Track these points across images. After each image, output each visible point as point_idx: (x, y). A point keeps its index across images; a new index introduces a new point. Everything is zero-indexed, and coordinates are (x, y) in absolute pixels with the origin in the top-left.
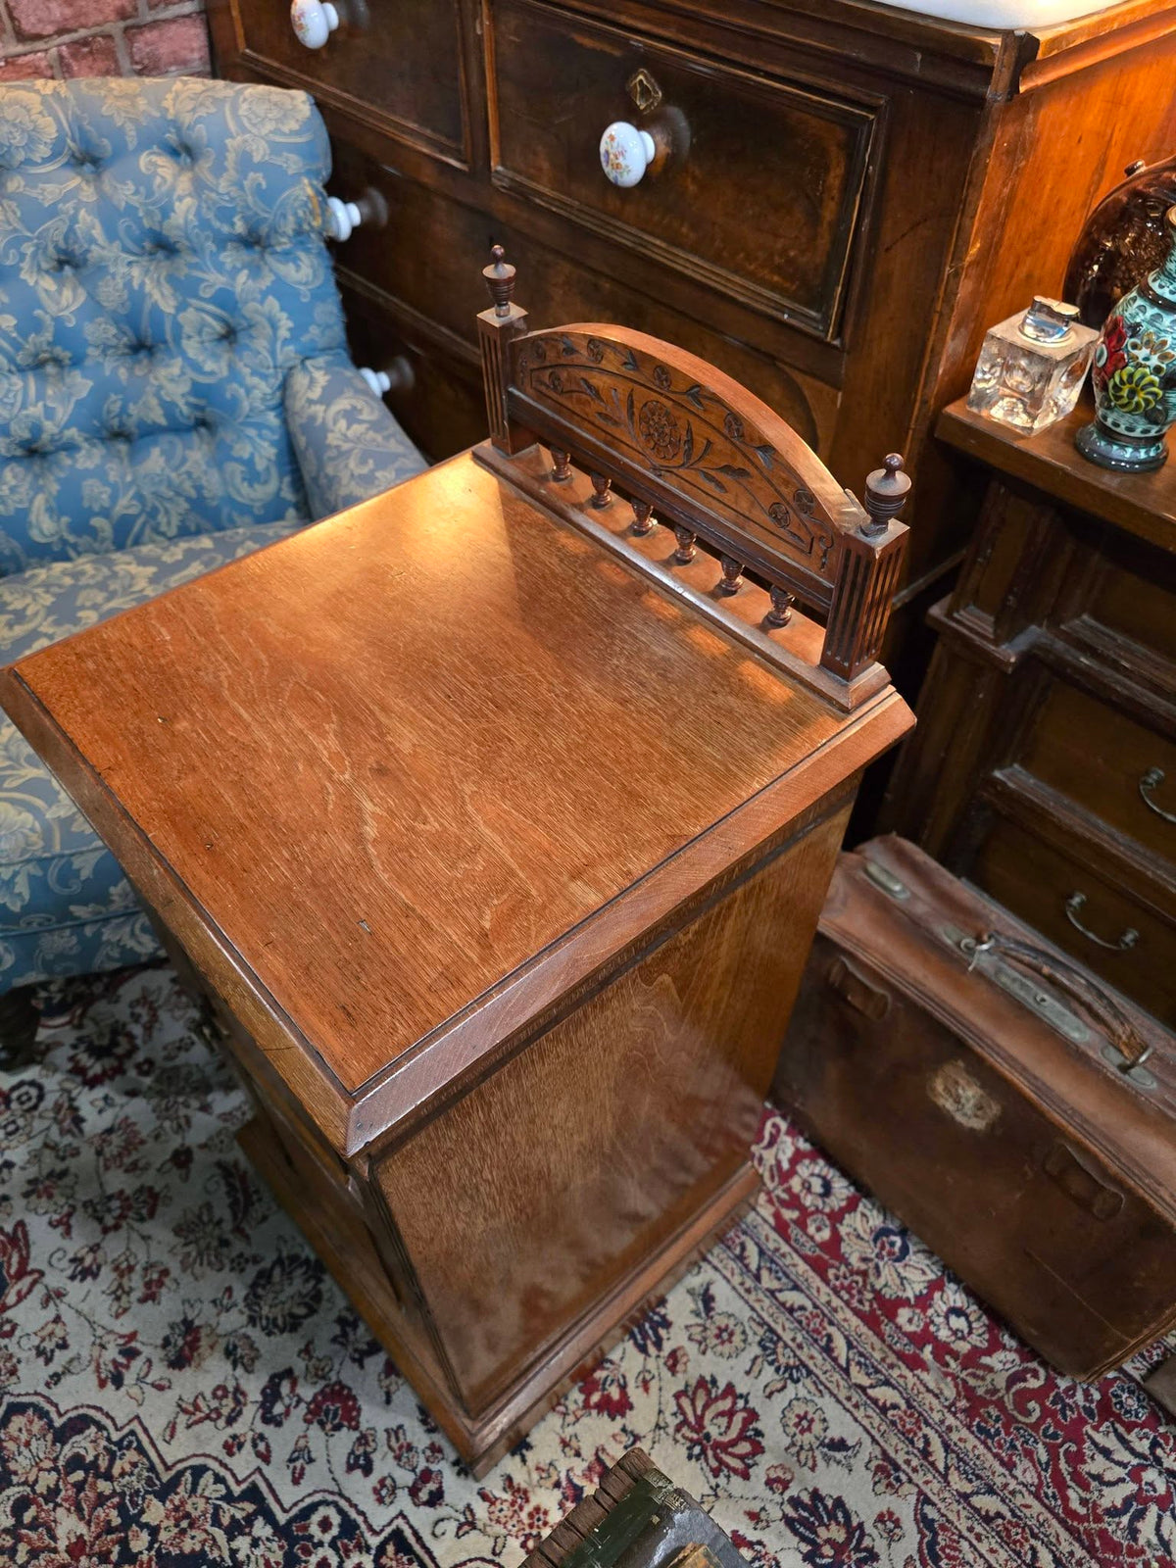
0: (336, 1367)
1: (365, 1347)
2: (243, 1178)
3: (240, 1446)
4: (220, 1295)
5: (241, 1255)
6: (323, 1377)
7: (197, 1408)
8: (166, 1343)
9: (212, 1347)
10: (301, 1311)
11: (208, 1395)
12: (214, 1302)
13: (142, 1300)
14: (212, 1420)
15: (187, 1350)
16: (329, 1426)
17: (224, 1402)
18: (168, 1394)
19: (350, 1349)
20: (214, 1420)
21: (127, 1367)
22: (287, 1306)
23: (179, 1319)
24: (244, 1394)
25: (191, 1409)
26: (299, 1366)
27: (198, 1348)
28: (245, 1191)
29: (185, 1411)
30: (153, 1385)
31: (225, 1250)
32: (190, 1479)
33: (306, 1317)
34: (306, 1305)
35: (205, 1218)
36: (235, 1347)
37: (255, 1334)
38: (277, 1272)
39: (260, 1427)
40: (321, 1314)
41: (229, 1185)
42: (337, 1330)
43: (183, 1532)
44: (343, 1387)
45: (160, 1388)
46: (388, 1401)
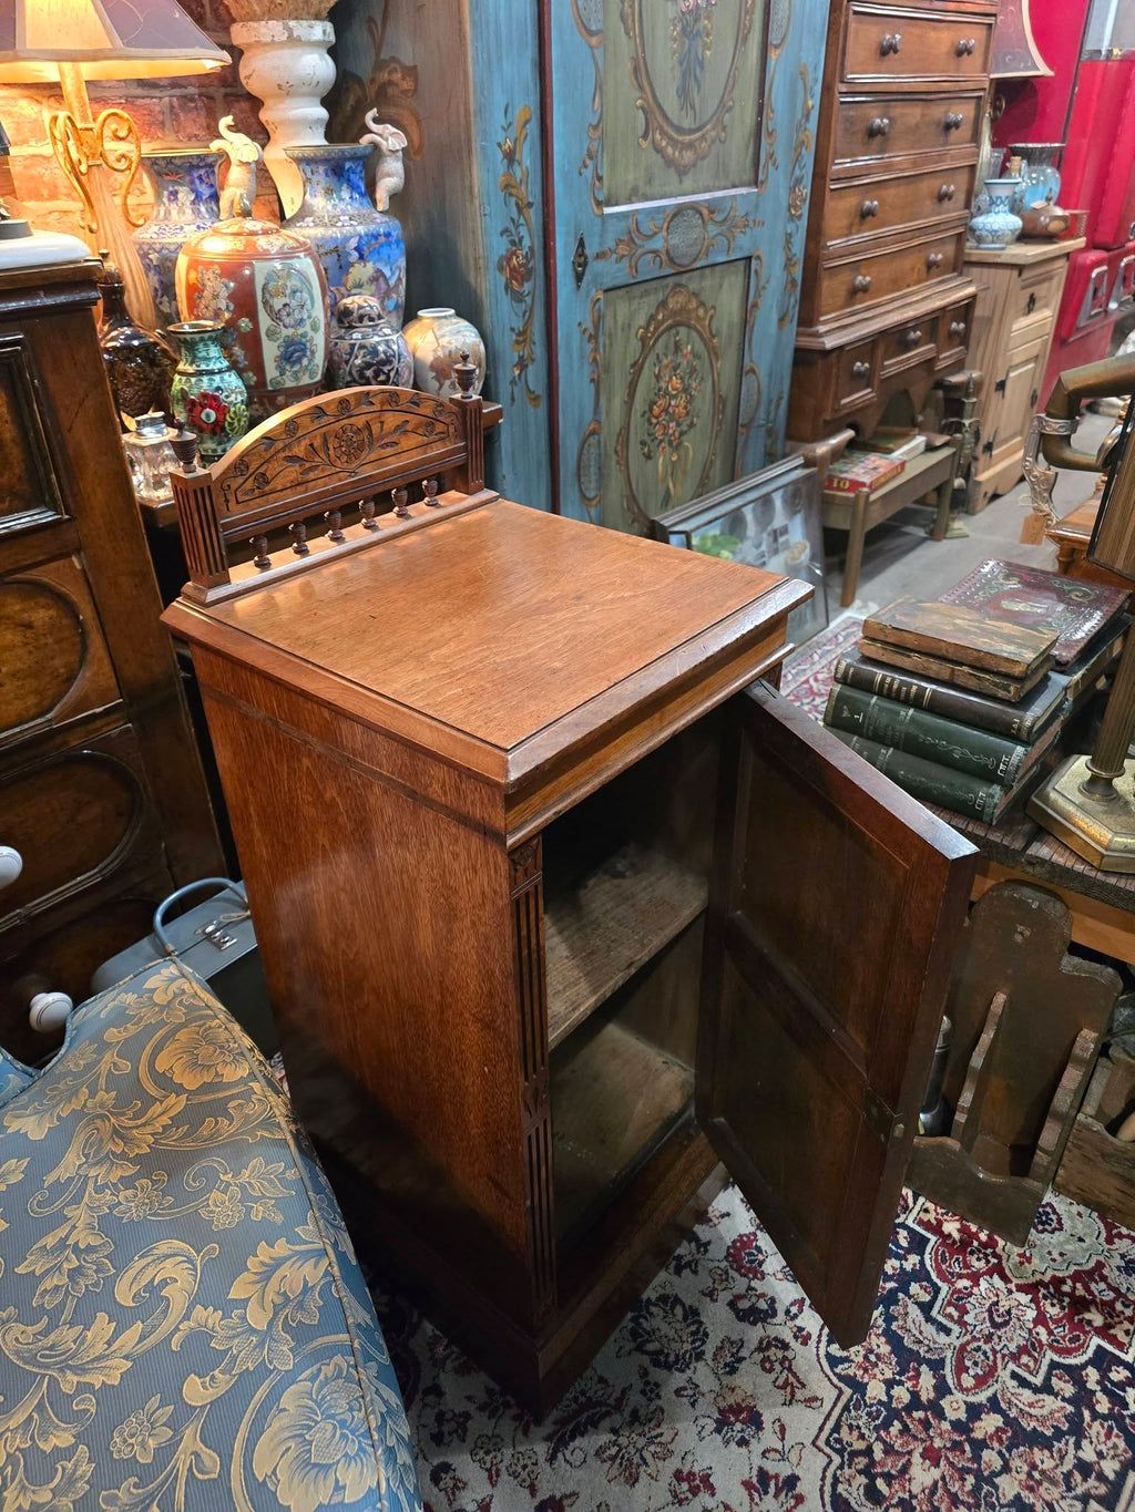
0: (716, 1264)
1: (693, 1244)
2: (562, 1422)
3: (801, 1329)
4: (685, 1400)
5: (643, 1392)
6: (727, 1272)
7: (786, 1383)
8: (743, 1442)
9: (733, 1390)
10: (679, 1310)
11: (773, 1376)
12: (693, 1405)
13: (711, 1489)
14: (790, 1365)
15: (744, 1415)
16: (760, 1257)
17: (773, 1358)
18: (785, 1420)
19: (698, 1257)
20: (790, 1361)
21: (776, 1477)
22: (678, 1326)
23: (719, 1438)
24: (761, 1342)
25: (789, 1389)
26: (725, 1297)
27: (738, 1404)
28: (577, 1413)
29: (793, 1395)
30: (783, 1439)
31: (642, 1412)
32: (840, 1366)
33: (683, 1305)
34: (672, 1309)
35: (614, 1450)
36: (726, 1365)
37: (710, 1348)
38: (651, 1347)
39: (781, 1317)
40: (676, 1291)
41: (573, 1438)
42: (687, 1272)
43: (878, 1357)
44: (729, 1254)
45: (783, 1429)
46: (728, 1214)
